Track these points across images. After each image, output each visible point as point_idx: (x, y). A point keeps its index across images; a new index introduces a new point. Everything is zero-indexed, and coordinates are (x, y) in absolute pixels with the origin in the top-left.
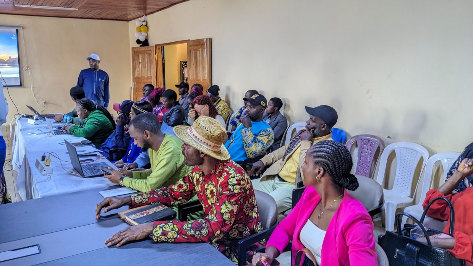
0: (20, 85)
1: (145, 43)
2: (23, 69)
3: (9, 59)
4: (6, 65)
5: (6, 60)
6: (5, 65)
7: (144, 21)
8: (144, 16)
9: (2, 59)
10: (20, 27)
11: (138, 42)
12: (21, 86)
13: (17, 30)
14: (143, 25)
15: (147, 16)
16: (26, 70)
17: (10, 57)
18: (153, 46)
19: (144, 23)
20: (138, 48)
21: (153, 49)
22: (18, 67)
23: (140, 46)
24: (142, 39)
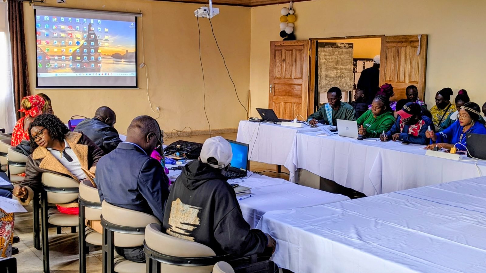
0: (135, 86)
1: (292, 37)
2: (140, 66)
3: (125, 53)
4: (123, 60)
5: (122, 55)
6: (121, 61)
7: (291, 9)
8: (291, 2)
9: (119, 53)
10: (140, 14)
11: (283, 34)
12: (137, 87)
13: (136, 18)
14: (289, 14)
15: (294, 3)
16: (142, 68)
17: (127, 51)
18: (307, 40)
19: (291, 12)
20: (280, 41)
21: (308, 43)
22: (135, 64)
23: (284, 40)
24: (289, 31)
